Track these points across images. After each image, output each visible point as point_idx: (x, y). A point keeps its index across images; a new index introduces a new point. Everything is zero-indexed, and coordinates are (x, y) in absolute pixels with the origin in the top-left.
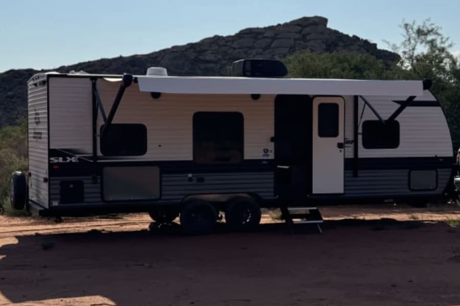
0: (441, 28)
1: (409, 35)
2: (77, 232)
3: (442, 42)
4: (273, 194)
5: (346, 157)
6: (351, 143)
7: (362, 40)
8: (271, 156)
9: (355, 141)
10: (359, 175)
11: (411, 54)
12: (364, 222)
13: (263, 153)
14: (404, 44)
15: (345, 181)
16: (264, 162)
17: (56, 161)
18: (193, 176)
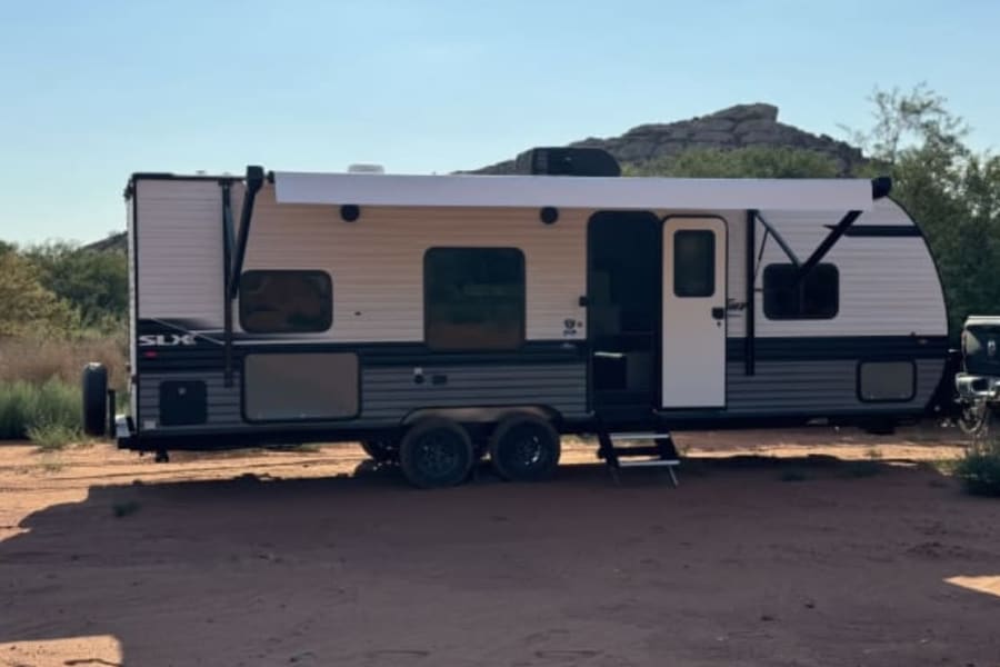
0: (946, 100)
1: (886, 114)
2: (214, 478)
3: (949, 126)
4: (583, 408)
5: (729, 336)
6: (741, 309)
7: (837, 142)
8: (581, 334)
9: (750, 305)
10: (757, 370)
11: (891, 148)
12: (775, 461)
13: (564, 328)
14: (877, 131)
15: (727, 383)
16: (567, 346)
17: (152, 343)
18: (424, 372)
